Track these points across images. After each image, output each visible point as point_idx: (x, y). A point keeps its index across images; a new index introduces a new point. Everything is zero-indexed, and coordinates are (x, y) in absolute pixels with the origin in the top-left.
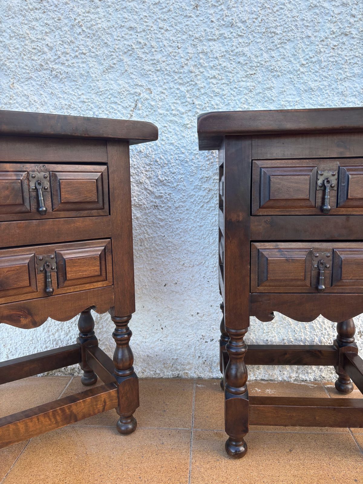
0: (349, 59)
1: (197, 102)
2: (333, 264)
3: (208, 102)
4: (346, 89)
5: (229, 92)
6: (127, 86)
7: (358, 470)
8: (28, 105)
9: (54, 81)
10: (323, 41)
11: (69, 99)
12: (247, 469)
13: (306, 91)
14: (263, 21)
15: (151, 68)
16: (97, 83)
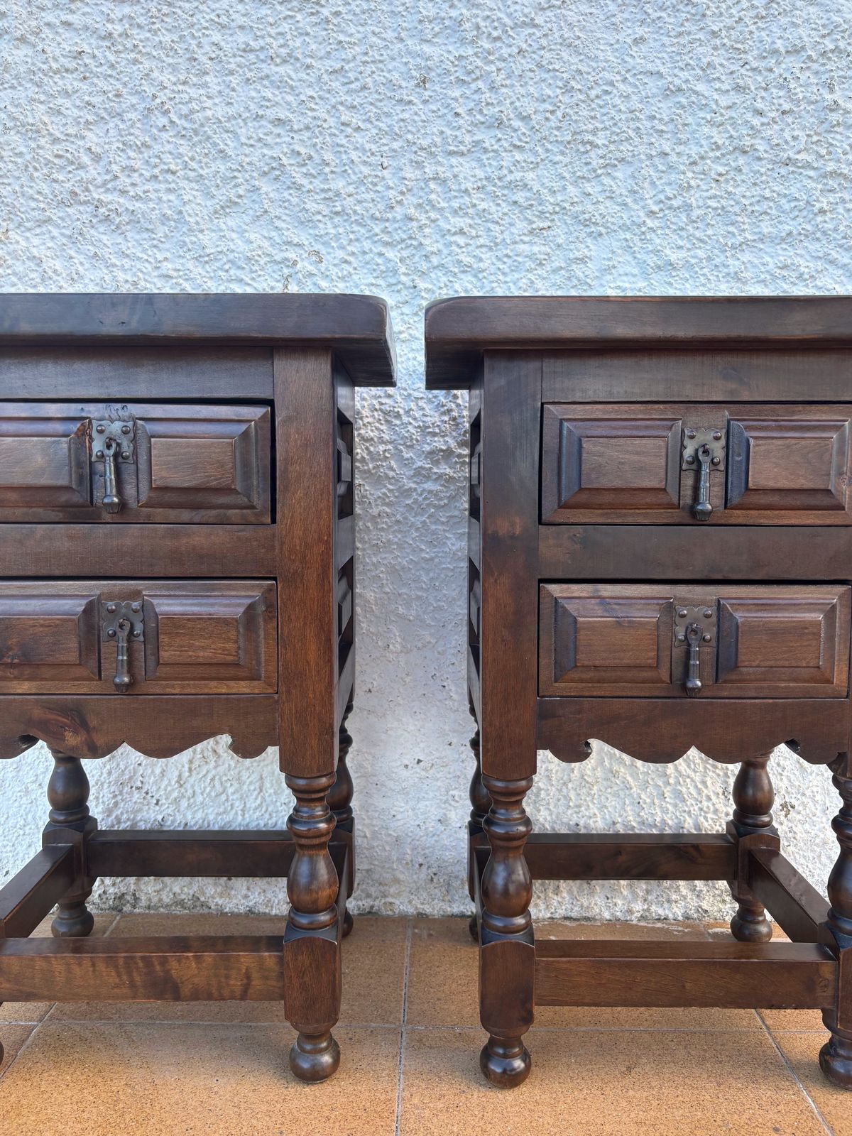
0: (751, 204)
1: (422, 285)
2: (718, 632)
3: (446, 286)
4: (746, 267)
5: (493, 264)
6: (266, 244)
7: (781, 1107)
8: (38, 280)
9: (102, 230)
10: (694, 163)
11: (134, 270)
12: (530, 1111)
13: (659, 268)
14: (568, 118)
15: (321, 207)
16: (200, 236)
